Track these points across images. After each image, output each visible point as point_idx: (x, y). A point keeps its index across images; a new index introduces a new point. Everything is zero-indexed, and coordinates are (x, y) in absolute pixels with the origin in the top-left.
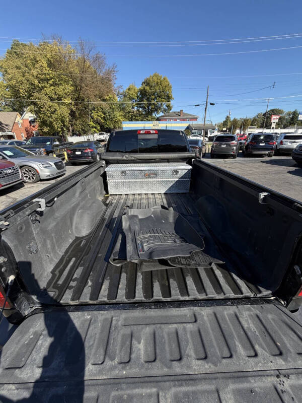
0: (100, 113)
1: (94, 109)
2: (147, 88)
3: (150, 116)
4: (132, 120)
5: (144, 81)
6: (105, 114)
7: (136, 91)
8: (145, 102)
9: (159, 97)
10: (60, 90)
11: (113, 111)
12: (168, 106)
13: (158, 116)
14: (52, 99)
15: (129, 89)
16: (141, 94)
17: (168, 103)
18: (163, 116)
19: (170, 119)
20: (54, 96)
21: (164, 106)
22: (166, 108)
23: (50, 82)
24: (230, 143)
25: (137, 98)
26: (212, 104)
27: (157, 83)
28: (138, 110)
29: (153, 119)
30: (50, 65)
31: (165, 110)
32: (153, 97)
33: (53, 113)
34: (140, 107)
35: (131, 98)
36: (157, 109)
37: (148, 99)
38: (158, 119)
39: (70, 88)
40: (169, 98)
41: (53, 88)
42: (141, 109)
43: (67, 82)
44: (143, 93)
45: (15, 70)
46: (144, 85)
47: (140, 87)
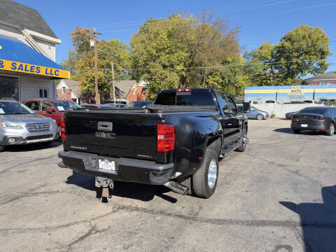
0: (217, 78)
1: (211, 74)
2: (287, 44)
3: (289, 80)
4: (261, 85)
5: (284, 36)
6: (223, 78)
7: (270, 49)
8: (283, 61)
9: (306, 53)
10: (174, 58)
11: (235, 75)
12: (321, 65)
13: (304, 78)
14: (165, 67)
15: (261, 48)
16: (278, 52)
17: (320, 61)
18: (312, 79)
19: (326, 82)
20: (167, 64)
21: (315, 65)
22: (319, 67)
23: (166, 51)
25: (272, 57)
27: (304, 37)
28: (272, 72)
29: (294, 83)
30: (170, 36)
31: (316, 70)
32: (296, 54)
34: (276, 68)
35: (262, 58)
36: (301, 68)
37: (288, 58)
38: (304, 83)
39: (184, 55)
40: (323, 54)
41: (168, 55)
42: (277, 71)
44: (281, 51)
45: (139, 45)
46: (283, 41)
47: (278, 44)
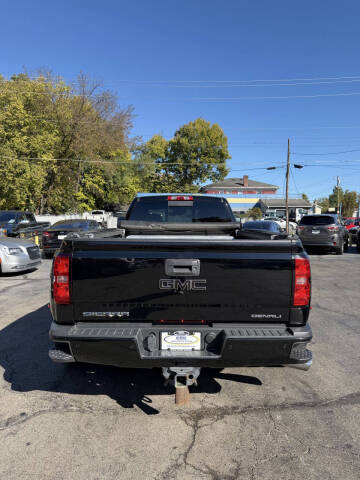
0: (98, 178)
1: (88, 171)
2: (184, 141)
3: (187, 186)
5: (178, 129)
6: (106, 179)
7: (164, 144)
8: (180, 162)
9: (205, 154)
10: (37, 142)
11: (122, 175)
12: (221, 170)
13: (202, 185)
15: (152, 142)
16: (173, 149)
17: (220, 165)
18: (211, 186)
19: (226, 191)
20: (25, 150)
21: (214, 170)
22: (218, 172)
23: (24, 130)
24: (327, 226)
25: (166, 155)
26: (296, 166)
27: (202, 133)
28: (166, 175)
29: (193, 190)
30: (28, 106)
31: (215, 176)
32: (194, 155)
33: (19, 175)
34: (171, 170)
35: (155, 156)
36: (200, 174)
37: (184, 158)
38: (202, 191)
39: (53, 138)
40: (222, 156)
41: (25, 137)
42: (171, 174)
43: (50, 130)
44: (176, 149)
46: (179, 136)
47: (172, 139)
